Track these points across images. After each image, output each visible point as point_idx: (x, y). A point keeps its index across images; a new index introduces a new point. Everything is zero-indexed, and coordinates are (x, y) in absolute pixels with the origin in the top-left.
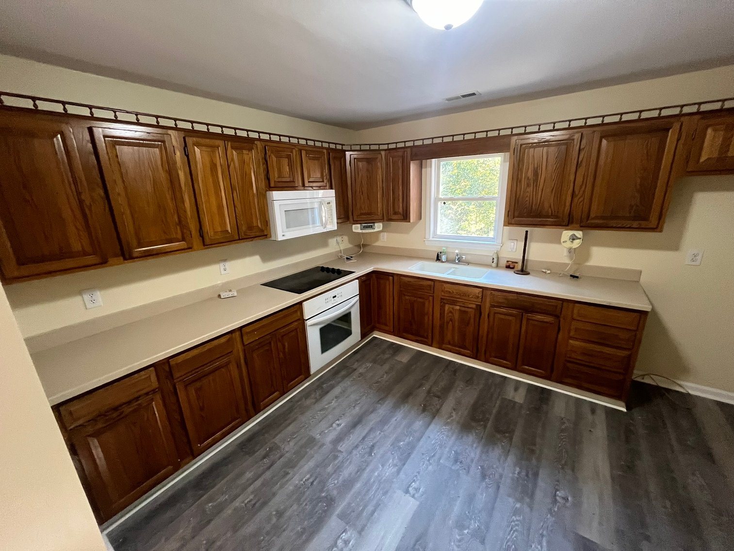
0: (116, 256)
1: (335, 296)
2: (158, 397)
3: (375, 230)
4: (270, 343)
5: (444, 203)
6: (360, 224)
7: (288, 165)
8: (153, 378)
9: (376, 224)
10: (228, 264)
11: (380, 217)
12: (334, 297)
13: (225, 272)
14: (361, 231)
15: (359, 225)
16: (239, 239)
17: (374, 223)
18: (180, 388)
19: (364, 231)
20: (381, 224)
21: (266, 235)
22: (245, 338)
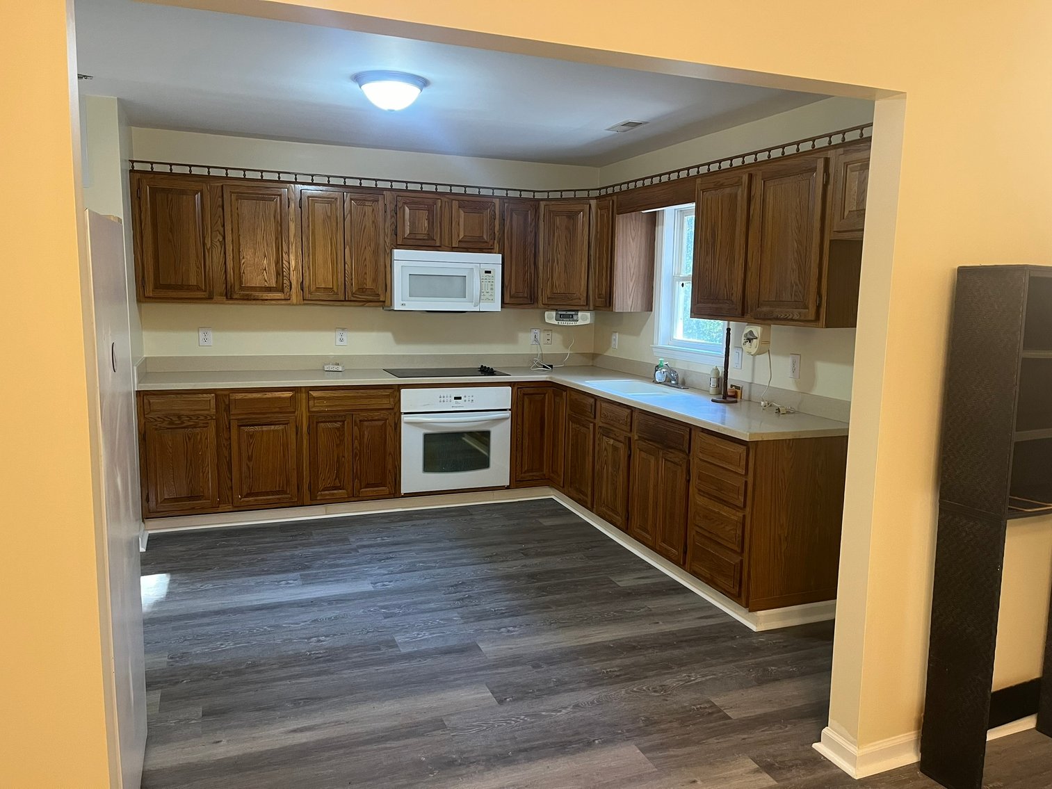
0: (221, 295)
1: (460, 398)
2: (213, 423)
3: (578, 323)
4: (344, 422)
5: (683, 285)
6: (557, 310)
7: (428, 219)
8: (213, 402)
9: (580, 314)
10: (347, 336)
11: (583, 302)
12: (456, 398)
13: (342, 343)
14: (556, 323)
15: (554, 313)
16: (345, 301)
17: (578, 311)
18: (234, 424)
19: (561, 323)
20: (588, 314)
21: (384, 302)
22: (311, 403)
